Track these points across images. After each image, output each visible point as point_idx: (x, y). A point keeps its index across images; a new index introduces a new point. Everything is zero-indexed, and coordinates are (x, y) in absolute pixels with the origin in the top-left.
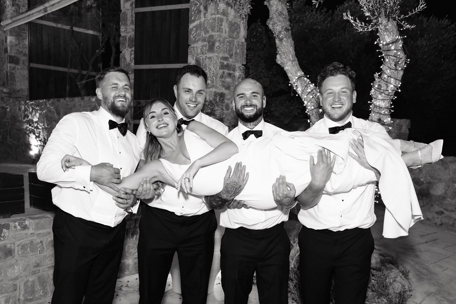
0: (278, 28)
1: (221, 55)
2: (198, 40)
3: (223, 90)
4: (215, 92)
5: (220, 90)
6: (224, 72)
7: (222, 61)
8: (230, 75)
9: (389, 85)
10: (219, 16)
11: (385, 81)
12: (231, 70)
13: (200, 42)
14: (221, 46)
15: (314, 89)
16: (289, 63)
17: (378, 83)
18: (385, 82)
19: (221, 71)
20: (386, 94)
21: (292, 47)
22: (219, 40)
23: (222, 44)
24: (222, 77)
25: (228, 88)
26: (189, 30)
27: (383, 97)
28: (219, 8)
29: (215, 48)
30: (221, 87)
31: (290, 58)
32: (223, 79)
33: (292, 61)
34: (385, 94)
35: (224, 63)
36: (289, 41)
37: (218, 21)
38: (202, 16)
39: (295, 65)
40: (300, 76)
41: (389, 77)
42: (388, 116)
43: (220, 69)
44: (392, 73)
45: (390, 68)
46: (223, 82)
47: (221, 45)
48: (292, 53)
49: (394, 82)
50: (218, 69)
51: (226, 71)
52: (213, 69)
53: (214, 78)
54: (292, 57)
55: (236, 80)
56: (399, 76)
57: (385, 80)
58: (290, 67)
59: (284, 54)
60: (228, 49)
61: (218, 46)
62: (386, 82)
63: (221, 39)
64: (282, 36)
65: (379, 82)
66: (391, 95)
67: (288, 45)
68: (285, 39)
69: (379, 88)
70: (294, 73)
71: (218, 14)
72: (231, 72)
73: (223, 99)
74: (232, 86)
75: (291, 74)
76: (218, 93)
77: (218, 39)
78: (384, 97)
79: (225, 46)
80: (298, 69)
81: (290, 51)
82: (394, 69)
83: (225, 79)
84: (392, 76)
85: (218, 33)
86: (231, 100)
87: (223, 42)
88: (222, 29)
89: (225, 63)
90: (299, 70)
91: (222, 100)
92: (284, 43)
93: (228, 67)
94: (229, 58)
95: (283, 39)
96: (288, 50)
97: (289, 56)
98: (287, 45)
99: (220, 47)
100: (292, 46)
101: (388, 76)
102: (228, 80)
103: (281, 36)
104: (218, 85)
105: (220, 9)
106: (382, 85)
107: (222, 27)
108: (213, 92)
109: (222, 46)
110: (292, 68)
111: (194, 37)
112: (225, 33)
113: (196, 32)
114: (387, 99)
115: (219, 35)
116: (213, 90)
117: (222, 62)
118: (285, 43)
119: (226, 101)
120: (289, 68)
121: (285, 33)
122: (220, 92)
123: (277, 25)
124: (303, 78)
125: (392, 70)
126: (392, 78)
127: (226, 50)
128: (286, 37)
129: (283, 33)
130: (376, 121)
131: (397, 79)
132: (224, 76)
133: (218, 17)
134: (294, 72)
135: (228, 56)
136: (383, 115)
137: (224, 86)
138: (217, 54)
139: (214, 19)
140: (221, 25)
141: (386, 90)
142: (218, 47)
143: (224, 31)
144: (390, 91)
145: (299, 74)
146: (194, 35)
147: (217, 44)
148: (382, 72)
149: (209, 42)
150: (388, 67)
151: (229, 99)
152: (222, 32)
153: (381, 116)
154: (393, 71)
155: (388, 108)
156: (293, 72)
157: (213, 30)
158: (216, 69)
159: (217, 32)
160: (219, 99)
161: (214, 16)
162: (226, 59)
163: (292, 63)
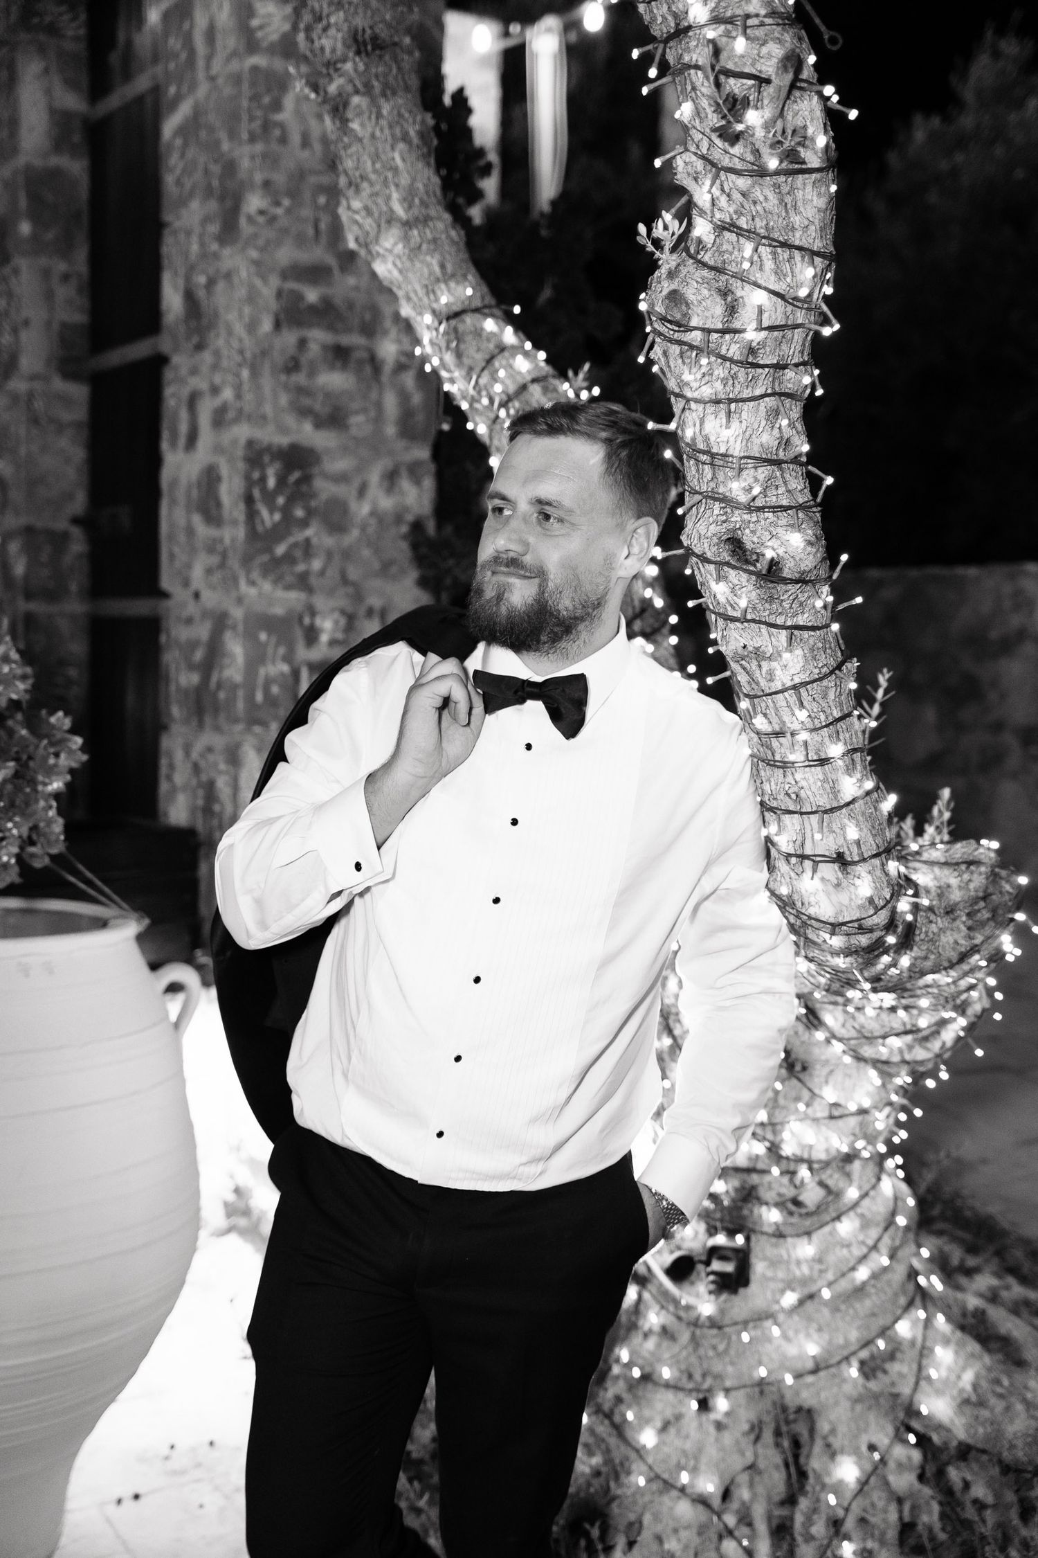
0: (326, 43)
1: (286, 254)
2: (191, 195)
3: (307, 434)
4: (250, 443)
5: (283, 429)
6: (302, 343)
7: (292, 285)
8: (340, 355)
9: (743, 291)
10: (259, 60)
11: (705, 265)
12: (348, 330)
13: (195, 205)
14: (279, 211)
15: (534, 381)
16: (390, 241)
17: (667, 287)
18: (705, 273)
19: (289, 338)
20: (731, 361)
21: (401, 146)
22: (267, 184)
23: (286, 202)
24: (293, 366)
25: (334, 419)
26: (163, 149)
27: (718, 386)
28: (255, 23)
29: (243, 221)
30: (290, 420)
31: (391, 210)
32: (300, 378)
33: (407, 225)
34: (724, 358)
35: (299, 297)
36: (385, 112)
37: (253, 84)
38: (201, 75)
39: (424, 247)
40: (456, 308)
41: (727, 234)
42: (784, 518)
43: (278, 325)
44: (737, 196)
45: (713, 164)
46: (301, 391)
47: (277, 204)
48: (405, 180)
49: (769, 264)
50: (267, 325)
51: (318, 337)
52: (239, 329)
53: (245, 373)
54: (408, 201)
55: (385, 378)
56: (797, 220)
57: (707, 258)
58: (398, 263)
59: (358, 190)
60: (323, 226)
61: (261, 212)
62: (711, 268)
63: (280, 178)
64: (340, 87)
65: (671, 275)
66: (780, 366)
67: (378, 133)
68: (356, 100)
69: (678, 316)
70: (421, 292)
71: (252, 46)
72: (353, 339)
73: (306, 479)
74: (357, 413)
75: (409, 299)
76: (268, 448)
77: (258, 177)
78: (725, 382)
79: (306, 212)
80: (442, 266)
81: (395, 170)
82: (739, 165)
83: (312, 374)
84: (743, 223)
85: (259, 147)
86: (356, 483)
87: (294, 194)
88: (281, 126)
89: (312, 295)
90: (453, 276)
91: (298, 482)
92: (355, 125)
93: (326, 313)
94: (336, 271)
95: (346, 104)
96: (378, 166)
97: (389, 198)
98: (373, 136)
99: (273, 219)
100: (405, 138)
101: (722, 228)
102: (335, 380)
103: (333, 88)
104: (268, 409)
105: (261, 27)
106: (690, 293)
107: (279, 117)
108: (242, 442)
109: (289, 211)
110: (408, 264)
111: (178, 182)
112: (306, 143)
113: (183, 155)
114: (746, 393)
115: (265, 156)
116: (242, 432)
117: (292, 291)
118: (362, 125)
119: (324, 489)
120: (390, 266)
121: (361, 67)
122: (284, 441)
123: (325, 29)
124: (469, 319)
125: (732, 177)
126: (749, 234)
127: (310, 232)
128: (368, 90)
129: (348, 66)
130: (709, 555)
131: (785, 245)
132: (304, 360)
133: (255, 69)
134: (418, 288)
135: (331, 261)
136: (749, 508)
137: (304, 412)
138: (254, 254)
139: (237, 79)
140: (277, 106)
141: (724, 332)
142: (261, 219)
143: (296, 138)
144: (752, 336)
145: (444, 300)
146: (178, 172)
147: (254, 202)
148: (684, 200)
149: (222, 199)
150: (703, 157)
151: (342, 478)
152: (283, 140)
153: (737, 517)
154: (743, 182)
155: (777, 463)
156: (416, 292)
157: (233, 135)
158: (252, 327)
159: (253, 139)
160: (282, 481)
161: (234, 66)
162: (316, 273)
163: (406, 238)
